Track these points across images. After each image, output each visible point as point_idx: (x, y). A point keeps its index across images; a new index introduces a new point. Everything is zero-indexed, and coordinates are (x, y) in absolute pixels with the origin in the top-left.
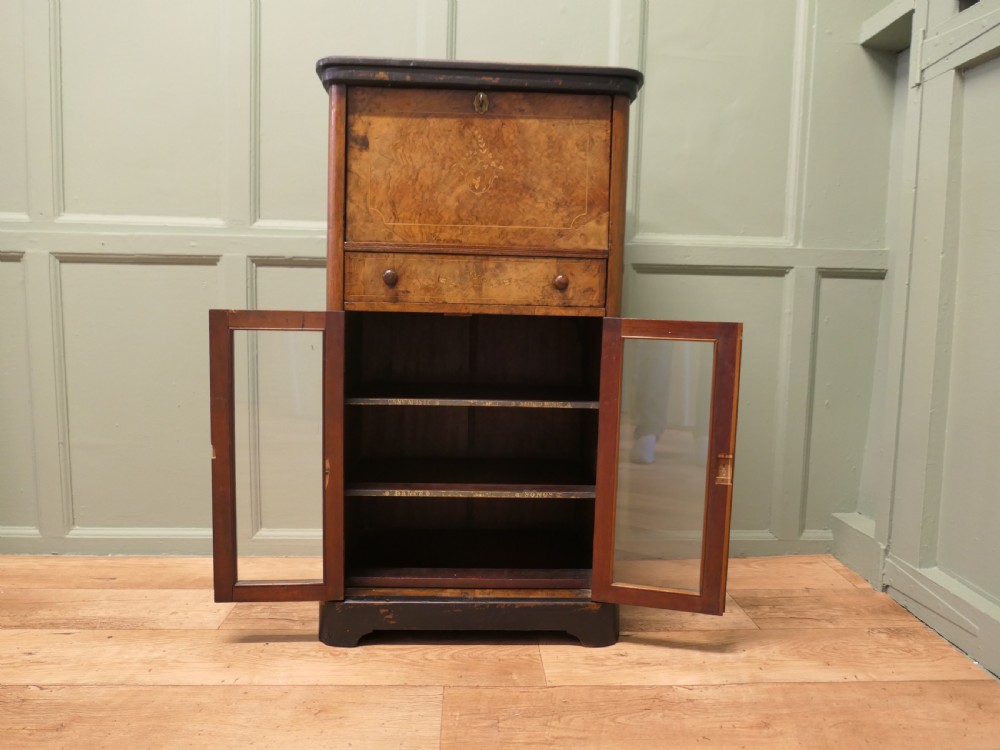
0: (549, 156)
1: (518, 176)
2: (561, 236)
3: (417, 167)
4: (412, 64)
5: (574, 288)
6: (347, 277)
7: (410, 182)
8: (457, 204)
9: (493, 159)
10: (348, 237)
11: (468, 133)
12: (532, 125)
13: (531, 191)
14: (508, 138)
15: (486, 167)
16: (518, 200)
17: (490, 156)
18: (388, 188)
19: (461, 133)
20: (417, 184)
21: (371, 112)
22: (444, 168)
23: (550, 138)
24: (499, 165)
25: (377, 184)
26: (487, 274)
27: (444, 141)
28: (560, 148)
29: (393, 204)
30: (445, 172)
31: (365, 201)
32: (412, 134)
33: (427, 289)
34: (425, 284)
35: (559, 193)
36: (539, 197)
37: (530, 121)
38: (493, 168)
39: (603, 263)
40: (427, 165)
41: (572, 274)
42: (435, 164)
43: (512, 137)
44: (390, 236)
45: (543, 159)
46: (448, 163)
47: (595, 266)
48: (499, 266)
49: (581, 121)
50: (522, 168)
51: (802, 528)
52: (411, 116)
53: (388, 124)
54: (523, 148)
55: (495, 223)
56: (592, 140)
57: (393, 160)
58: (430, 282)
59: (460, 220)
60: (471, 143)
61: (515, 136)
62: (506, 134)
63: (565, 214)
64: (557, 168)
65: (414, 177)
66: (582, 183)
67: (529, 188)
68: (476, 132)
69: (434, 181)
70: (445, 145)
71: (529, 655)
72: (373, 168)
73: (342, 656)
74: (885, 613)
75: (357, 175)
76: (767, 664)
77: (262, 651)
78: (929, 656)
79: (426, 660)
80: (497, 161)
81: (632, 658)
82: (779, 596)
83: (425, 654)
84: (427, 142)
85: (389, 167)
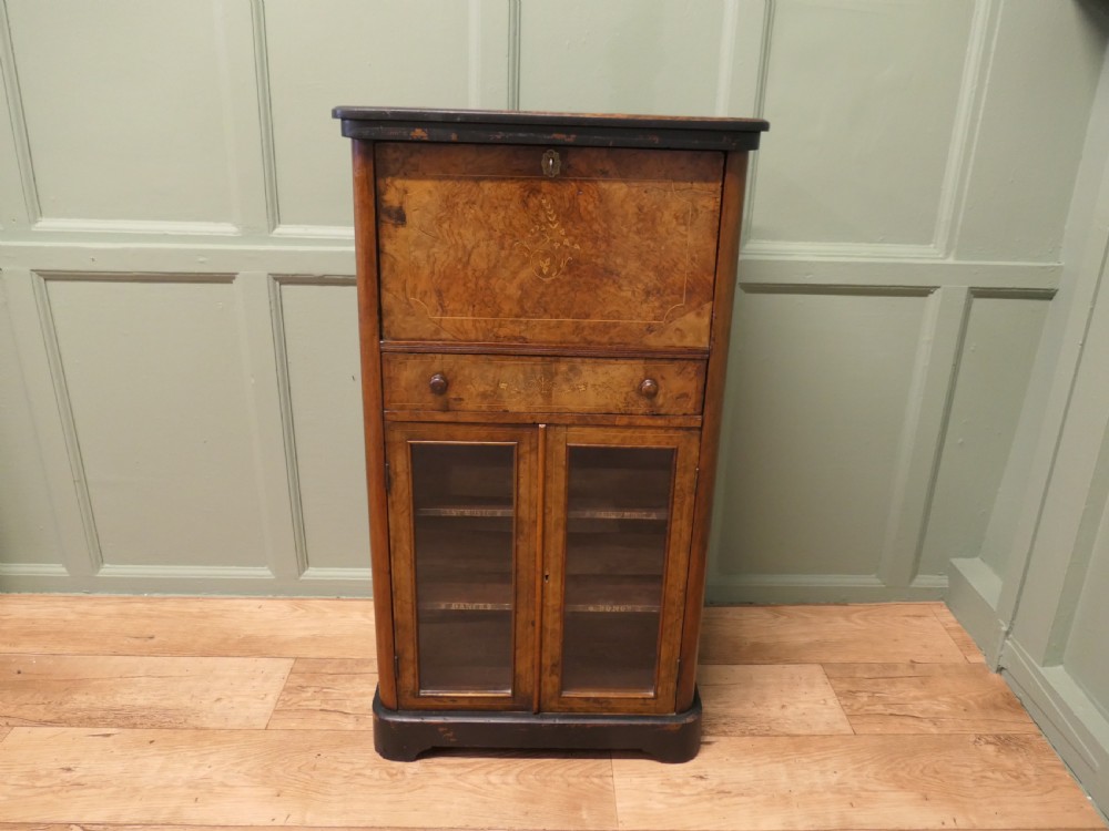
0: (638, 232)
1: (598, 257)
2: (652, 331)
3: (469, 247)
4: (459, 119)
5: (665, 394)
6: (386, 382)
7: (459, 267)
8: (520, 292)
9: (566, 236)
10: (384, 334)
11: (533, 202)
12: (618, 190)
13: (614, 277)
14: (586, 209)
15: (557, 245)
16: (597, 287)
17: (563, 232)
18: (433, 273)
19: (525, 203)
20: (470, 268)
21: (406, 176)
22: (503, 248)
23: (640, 209)
24: (573, 244)
25: (419, 268)
26: (558, 378)
27: (503, 214)
28: (653, 221)
29: (439, 293)
30: (503, 253)
31: (404, 289)
32: (461, 205)
33: (484, 396)
34: (481, 390)
35: (650, 278)
36: (624, 282)
37: (616, 186)
38: (566, 247)
39: (703, 365)
40: (482, 244)
41: (663, 378)
42: (492, 242)
43: (590, 207)
44: (437, 332)
45: (631, 235)
46: (508, 241)
47: (691, 368)
48: (572, 369)
49: (683, 185)
50: (603, 246)
51: (914, 574)
52: (459, 179)
53: (430, 192)
54: (605, 221)
55: (568, 317)
56: (696, 210)
57: (438, 238)
58: (487, 387)
59: (524, 313)
60: (537, 215)
61: (596, 207)
62: (583, 204)
63: (657, 304)
64: (649, 246)
65: (464, 260)
66: (681, 266)
67: (612, 273)
68: (544, 201)
69: (491, 265)
70: (504, 218)
71: (600, 776)
72: (412, 249)
73: (399, 777)
74: (996, 707)
75: (392, 257)
76: (858, 797)
77: (314, 768)
78: (1038, 785)
79: (489, 783)
80: (572, 238)
81: (713, 782)
82: (881, 675)
83: (488, 773)
84: (480, 214)
85: (432, 247)
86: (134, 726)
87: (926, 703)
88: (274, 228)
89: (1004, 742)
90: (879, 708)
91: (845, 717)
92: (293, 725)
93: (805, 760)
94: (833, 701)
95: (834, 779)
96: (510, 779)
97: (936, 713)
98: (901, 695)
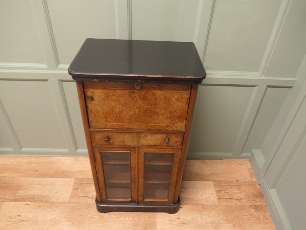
0: (164, 103)
1: (152, 109)
2: (168, 127)
3: (114, 106)
4: (108, 77)
5: (172, 141)
6: (92, 138)
7: (111, 111)
8: (129, 118)
9: (143, 104)
10: (90, 127)
11: (132, 95)
12: (158, 93)
14: (149, 97)
15: (140, 106)
16: (152, 116)
17: (142, 103)
18: (103, 113)
19: (130, 96)
20: (114, 112)
21: (93, 88)
22: (124, 107)
23: (165, 97)
24: (145, 106)
25: (99, 111)
26: (141, 138)
27: (123, 98)
28: (169, 100)
29: (106, 117)
30: (124, 108)
31: (95, 116)
32: (110, 96)
33: (120, 141)
35: (168, 115)
36: (160, 115)
37: (158, 91)
38: (143, 106)
39: (183, 135)
40: (117, 106)
41: (171, 138)
42: (120, 105)
43: (150, 97)
45: (162, 104)
46: (125, 105)
47: (180, 136)
48: (145, 136)
49: (178, 92)
50: (154, 107)
52: (109, 89)
53: (101, 92)
54: (154, 100)
55: (144, 123)
56: (182, 98)
57: (104, 104)
58: (121, 140)
59: (131, 122)
60: (134, 99)
61: (152, 97)
62: (147, 96)
63: (170, 120)
64: (168, 106)
65: (113, 109)
66: (177, 112)
67: (156, 113)
68: (136, 95)
69: (121, 111)
70: (124, 99)
71: (153, 218)
72: (97, 107)
73: (103, 218)
74: (256, 196)
75: (91, 108)
76: (217, 225)
77: (81, 215)
78: (263, 222)
79: (125, 220)
80: (144, 104)
81: (181, 220)
82: (228, 185)
83: (125, 217)
84: (117, 98)
85: (103, 106)
86: (35, 201)
87: (239, 195)
88: (58, 65)
89: (257, 208)
90: (226, 196)
91: (217, 199)
92: (76, 201)
93: (205, 213)
94: (215, 194)
96: (131, 219)
97: (241, 198)
98: (233, 192)
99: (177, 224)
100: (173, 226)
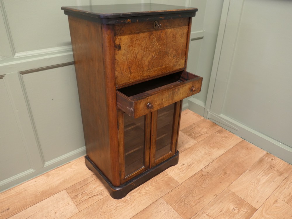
0: (173, 41)
1: (165, 49)
2: (174, 66)
7: (134, 59)
8: (148, 63)
11: (151, 37)
12: (169, 31)
13: (168, 54)
14: (163, 37)
15: (156, 48)
16: (164, 57)
17: (157, 44)
18: (128, 63)
19: (149, 37)
20: (137, 60)
21: (121, 34)
22: (144, 52)
23: (173, 35)
24: (160, 47)
25: (124, 62)
27: (145, 41)
28: (175, 37)
29: (129, 68)
30: (145, 53)
31: (121, 69)
32: (135, 41)
35: (174, 53)
36: (169, 55)
37: (168, 30)
38: (158, 48)
40: (140, 51)
42: (142, 50)
43: (163, 36)
44: (129, 80)
45: (171, 42)
46: (146, 49)
49: (181, 27)
50: (166, 46)
52: (134, 33)
53: (127, 38)
54: (166, 39)
55: (158, 67)
56: (183, 33)
57: (129, 52)
59: (149, 69)
60: (152, 41)
61: (165, 36)
62: (162, 35)
63: (175, 59)
64: (174, 44)
65: (135, 57)
66: (180, 48)
67: (167, 53)
68: (154, 36)
69: (142, 57)
70: (145, 43)
71: (166, 175)
72: (123, 57)
73: (127, 201)
75: (118, 61)
76: (209, 154)
77: (104, 213)
78: (230, 137)
79: (147, 190)
80: (159, 45)
81: (186, 165)
82: (191, 128)
83: (145, 188)
84: (139, 43)
85: (128, 55)
87: (203, 130)
88: (14, 55)
89: (219, 132)
90: (197, 135)
91: (194, 140)
92: (86, 206)
93: (196, 151)
94: (189, 138)
95: (203, 152)
96: (150, 187)
97: (206, 132)
98: (198, 131)
99: (186, 168)
100: (184, 171)
